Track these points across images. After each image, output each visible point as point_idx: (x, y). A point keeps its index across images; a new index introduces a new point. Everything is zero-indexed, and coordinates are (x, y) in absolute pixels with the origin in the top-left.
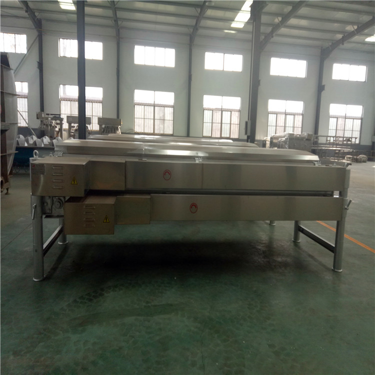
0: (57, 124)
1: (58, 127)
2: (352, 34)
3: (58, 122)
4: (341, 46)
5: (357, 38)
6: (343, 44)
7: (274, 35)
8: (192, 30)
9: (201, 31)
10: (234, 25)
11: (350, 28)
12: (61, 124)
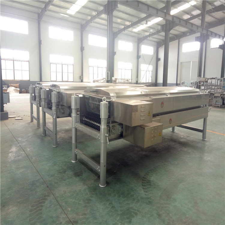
2: (128, 27)
4: (123, 32)
5: (130, 29)
6: (124, 31)
7: (92, 22)
8: (40, 11)
9: (47, 13)
10: (69, 12)
11: (128, 23)
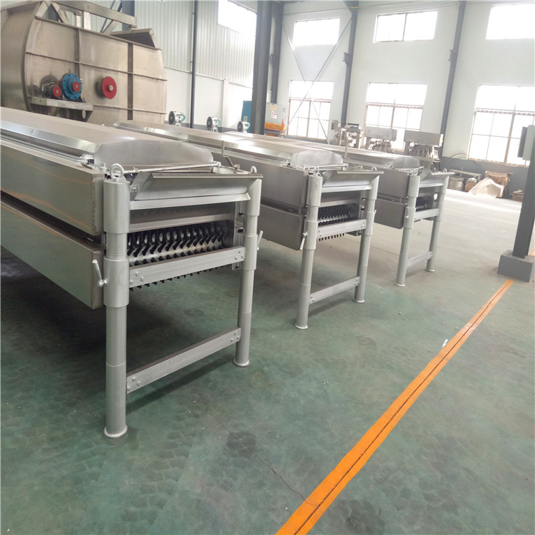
0: (353, 137)
1: (354, 141)
3: (355, 134)
12: (357, 138)
